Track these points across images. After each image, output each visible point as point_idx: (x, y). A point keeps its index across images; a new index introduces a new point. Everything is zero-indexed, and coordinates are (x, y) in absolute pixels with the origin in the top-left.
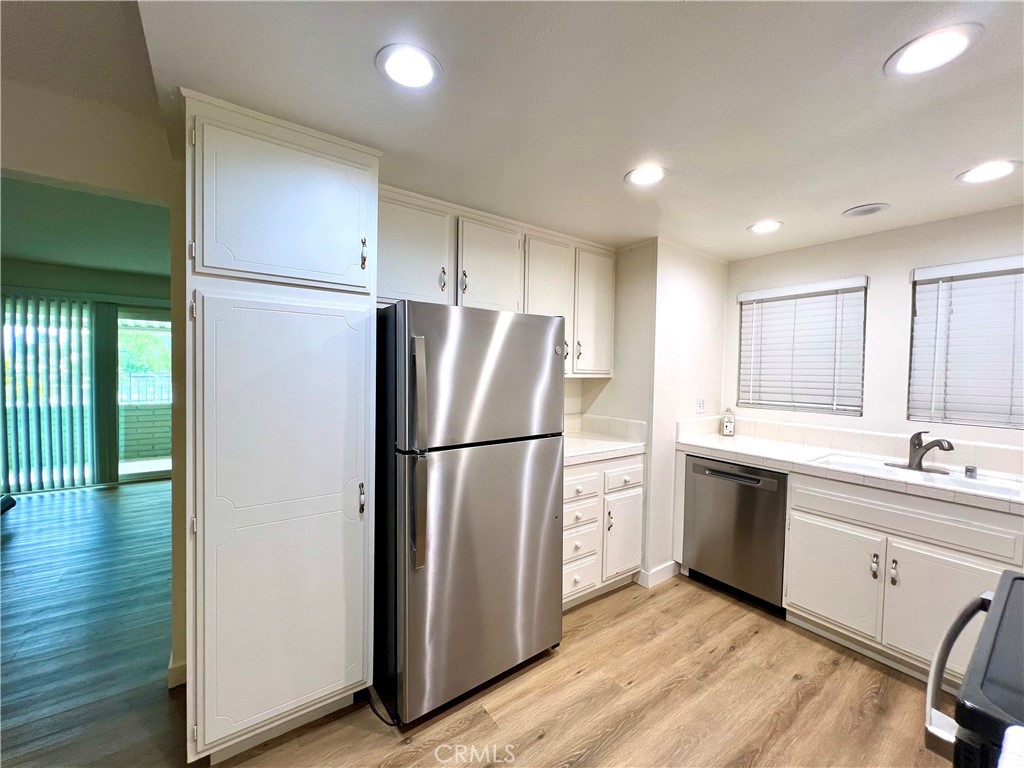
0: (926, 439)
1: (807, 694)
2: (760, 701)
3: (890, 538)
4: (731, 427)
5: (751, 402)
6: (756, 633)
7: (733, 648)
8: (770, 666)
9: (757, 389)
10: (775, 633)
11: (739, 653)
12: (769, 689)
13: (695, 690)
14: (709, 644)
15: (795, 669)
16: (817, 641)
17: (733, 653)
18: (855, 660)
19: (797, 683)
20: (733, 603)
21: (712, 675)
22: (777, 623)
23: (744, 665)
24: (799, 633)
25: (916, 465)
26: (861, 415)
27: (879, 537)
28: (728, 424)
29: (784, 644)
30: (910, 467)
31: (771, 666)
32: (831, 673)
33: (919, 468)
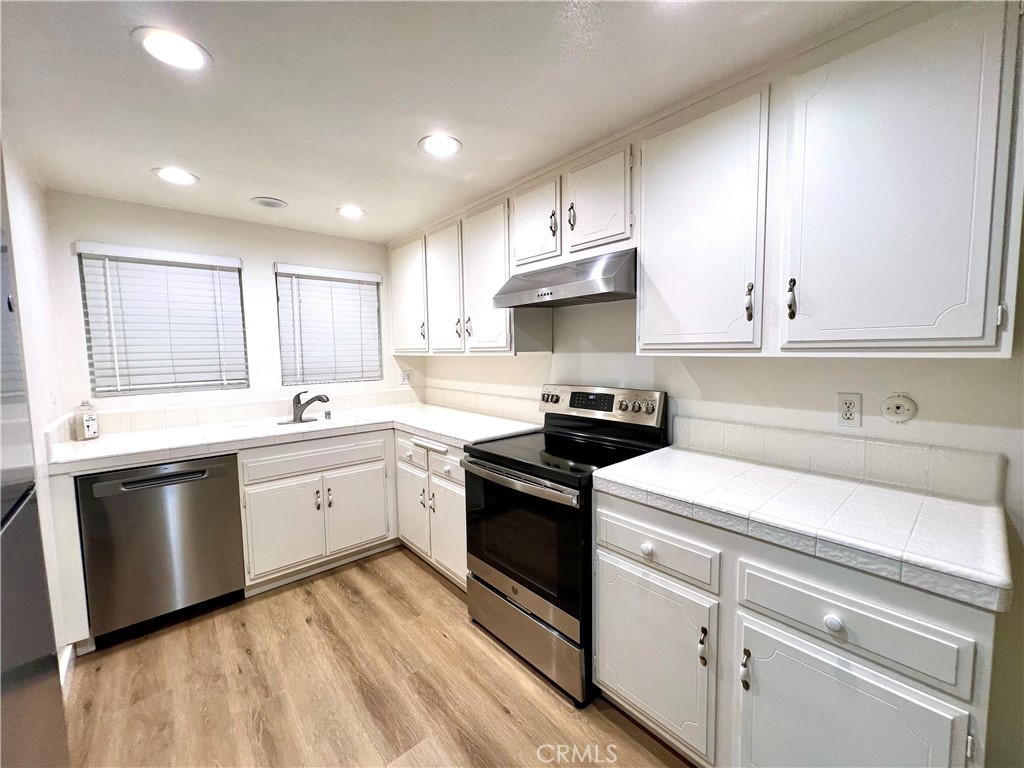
0: (304, 399)
1: (326, 623)
2: (318, 655)
3: (325, 474)
4: (94, 426)
5: (119, 388)
6: (243, 625)
7: (249, 652)
8: (288, 633)
9: (125, 372)
10: (255, 613)
11: (258, 649)
12: (310, 645)
13: (279, 703)
14: (229, 669)
15: (300, 619)
16: (282, 592)
17: (254, 653)
18: (312, 582)
19: (313, 623)
20: (188, 625)
21: (270, 682)
22: (244, 605)
23: (275, 650)
24: (267, 597)
25: (298, 419)
26: (249, 386)
27: (316, 477)
28: (90, 423)
29: (271, 613)
30: (295, 421)
31: (288, 631)
32: (316, 600)
33: (301, 421)
